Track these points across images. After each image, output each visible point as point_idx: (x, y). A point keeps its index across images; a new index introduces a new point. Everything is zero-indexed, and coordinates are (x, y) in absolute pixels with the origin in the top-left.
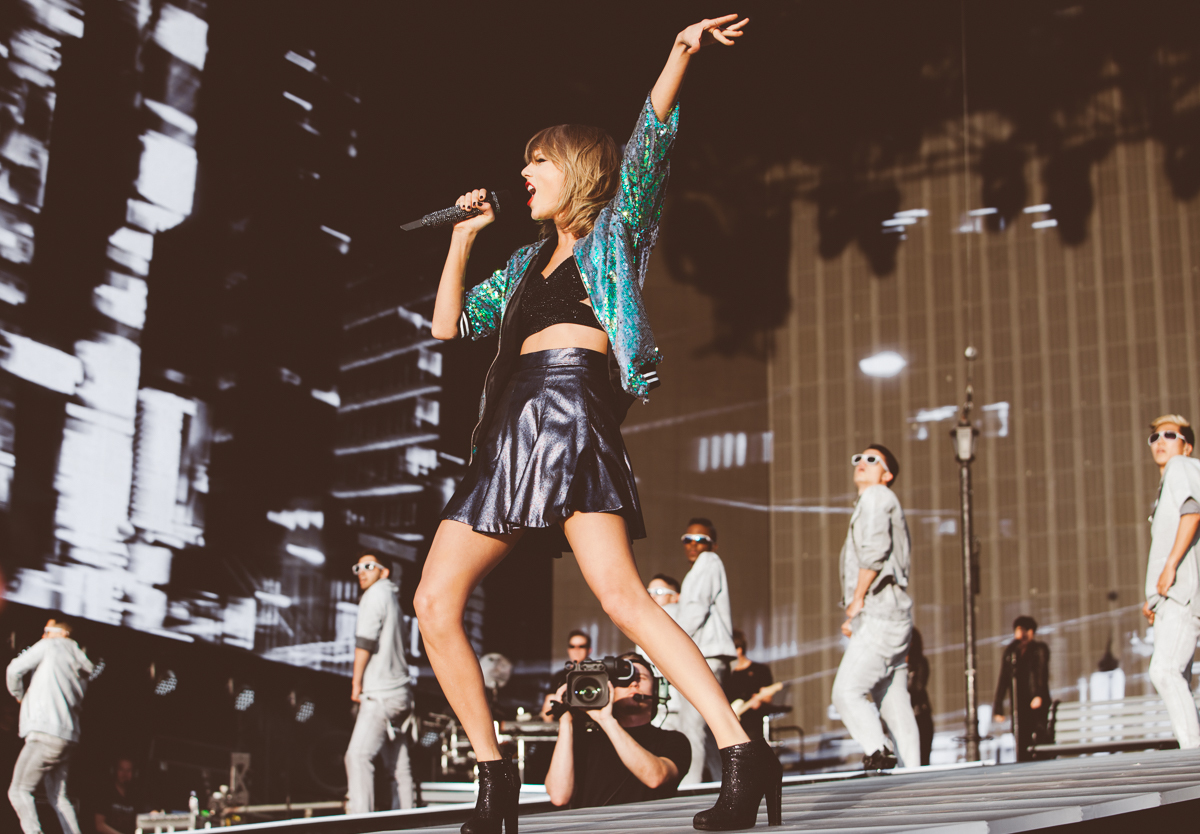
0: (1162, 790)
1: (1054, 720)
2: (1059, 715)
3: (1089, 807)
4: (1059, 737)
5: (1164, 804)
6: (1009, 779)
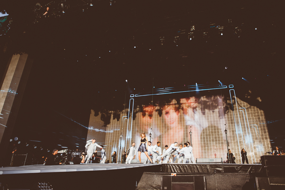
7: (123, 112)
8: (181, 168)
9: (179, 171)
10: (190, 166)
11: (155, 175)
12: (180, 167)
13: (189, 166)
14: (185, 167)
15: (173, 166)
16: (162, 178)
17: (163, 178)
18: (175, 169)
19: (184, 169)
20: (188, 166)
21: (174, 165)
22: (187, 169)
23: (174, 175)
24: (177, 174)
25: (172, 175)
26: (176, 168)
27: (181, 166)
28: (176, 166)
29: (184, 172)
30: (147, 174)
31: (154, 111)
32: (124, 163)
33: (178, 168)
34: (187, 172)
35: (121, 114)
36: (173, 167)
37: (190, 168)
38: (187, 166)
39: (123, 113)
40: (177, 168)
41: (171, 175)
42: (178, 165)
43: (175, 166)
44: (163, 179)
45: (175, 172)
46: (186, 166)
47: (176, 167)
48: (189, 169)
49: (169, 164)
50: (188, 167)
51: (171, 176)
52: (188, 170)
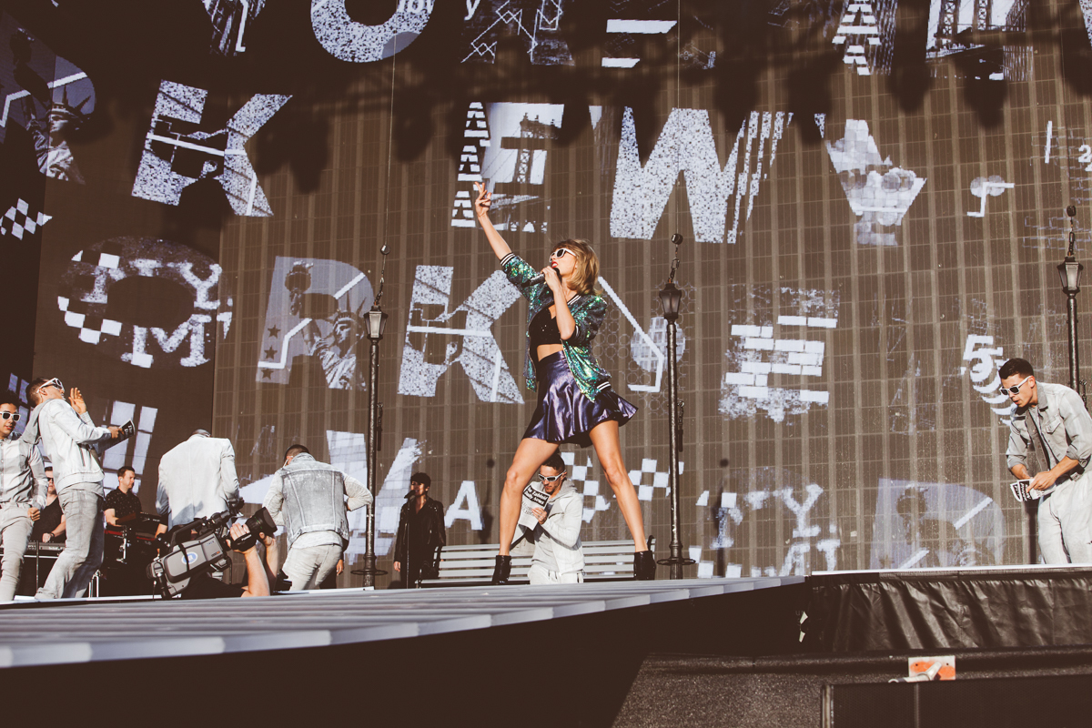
0: (492, 614)
1: (439, 559)
2: (443, 556)
3: (424, 624)
4: (441, 574)
5: (494, 625)
6: (376, 601)
7: (357, 97)
8: (987, 612)
9: (968, 642)
10: (1075, 590)
11: (757, 686)
12: (982, 596)
13: (1062, 591)
14: (1023, 598)
15: (914, 593)
16: (828, 706)
17: (835, 698)
18: (931, 619)
19: (1019, 619)
20: (1058, 592)
21: (923, 582)
22: (1042, 618)
23: (937, 676)
24: (960, 666)
25: (912, 677)
26: (941, 612)
27: (987, 590)
28: (946, 593)
29: (1013, 643)
30: (680, 672)
31: (665, 76)
32: (414, 586)
33: (957, 608)
34: (1042, 642)
35: (337, 123)
36: (911, 604)
37: (1072, 603)
38: (1041, 584)
39: (351, 110)
40: (953, 614)
41: (910, 673)
42: (959, 583)
43: (935, 595)
44: (836, 710)
45: (931, 648)
46: (1034, 592)
47: (941, 600)
48: (1062, 613)
49: (875, 578)
50: (1050, 602)
51: (908, 680)
52: (1059, 628)
